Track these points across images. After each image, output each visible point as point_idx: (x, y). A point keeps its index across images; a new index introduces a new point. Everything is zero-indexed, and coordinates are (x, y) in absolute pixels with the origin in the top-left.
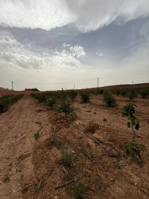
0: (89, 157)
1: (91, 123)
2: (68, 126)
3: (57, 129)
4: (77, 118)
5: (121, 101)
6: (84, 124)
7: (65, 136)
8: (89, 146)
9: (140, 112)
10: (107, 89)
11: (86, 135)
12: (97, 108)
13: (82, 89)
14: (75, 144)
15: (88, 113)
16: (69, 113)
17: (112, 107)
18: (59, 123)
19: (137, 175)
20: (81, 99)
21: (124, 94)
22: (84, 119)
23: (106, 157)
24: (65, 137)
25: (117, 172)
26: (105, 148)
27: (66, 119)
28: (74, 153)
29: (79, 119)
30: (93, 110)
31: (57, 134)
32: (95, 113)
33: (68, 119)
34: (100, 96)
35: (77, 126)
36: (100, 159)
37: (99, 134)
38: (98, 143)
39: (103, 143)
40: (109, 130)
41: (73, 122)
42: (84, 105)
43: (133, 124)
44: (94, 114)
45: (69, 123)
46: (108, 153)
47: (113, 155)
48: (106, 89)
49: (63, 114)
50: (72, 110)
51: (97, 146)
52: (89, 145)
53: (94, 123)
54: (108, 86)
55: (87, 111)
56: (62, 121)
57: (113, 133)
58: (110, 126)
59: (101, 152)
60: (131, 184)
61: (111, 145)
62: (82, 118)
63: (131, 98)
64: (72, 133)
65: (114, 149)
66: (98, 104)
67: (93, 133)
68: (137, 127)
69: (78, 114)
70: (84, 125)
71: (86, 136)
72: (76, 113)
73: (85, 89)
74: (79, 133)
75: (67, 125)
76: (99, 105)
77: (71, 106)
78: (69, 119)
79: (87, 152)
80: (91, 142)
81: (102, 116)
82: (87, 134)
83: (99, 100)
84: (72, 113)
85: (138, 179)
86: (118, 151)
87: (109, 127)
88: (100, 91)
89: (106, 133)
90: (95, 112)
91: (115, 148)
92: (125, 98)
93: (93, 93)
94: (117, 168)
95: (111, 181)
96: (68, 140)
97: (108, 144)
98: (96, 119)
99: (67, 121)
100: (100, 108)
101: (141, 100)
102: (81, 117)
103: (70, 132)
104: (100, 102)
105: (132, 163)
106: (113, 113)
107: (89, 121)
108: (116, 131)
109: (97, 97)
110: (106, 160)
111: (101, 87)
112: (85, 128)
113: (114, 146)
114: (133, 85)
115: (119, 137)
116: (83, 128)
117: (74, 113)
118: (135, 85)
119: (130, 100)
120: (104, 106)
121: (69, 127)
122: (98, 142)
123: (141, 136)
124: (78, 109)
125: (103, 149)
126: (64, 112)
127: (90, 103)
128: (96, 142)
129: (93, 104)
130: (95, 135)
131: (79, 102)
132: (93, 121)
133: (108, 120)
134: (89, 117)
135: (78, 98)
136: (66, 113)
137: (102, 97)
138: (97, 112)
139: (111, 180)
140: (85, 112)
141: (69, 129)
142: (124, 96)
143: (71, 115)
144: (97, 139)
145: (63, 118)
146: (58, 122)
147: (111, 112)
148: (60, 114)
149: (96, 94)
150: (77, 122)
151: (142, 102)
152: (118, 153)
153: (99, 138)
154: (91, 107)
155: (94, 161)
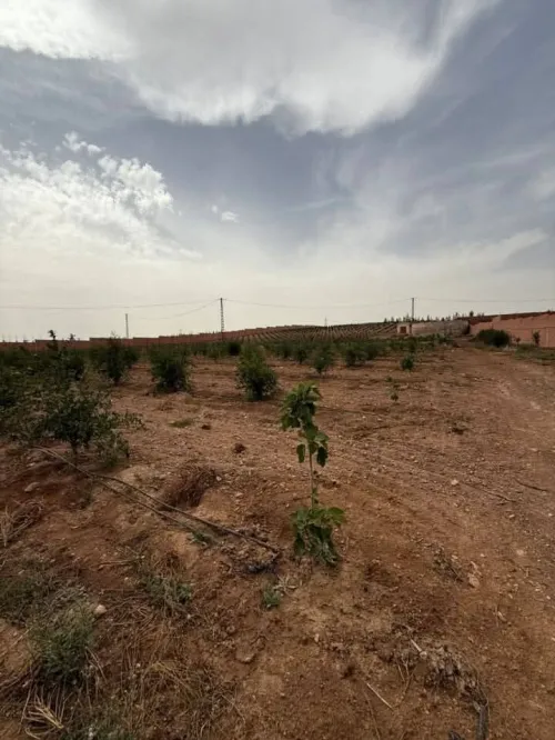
0: (169, 609)
1: (188, 468)
2: (82, 500)
3: (22, 526)
4: (128, 455)
5: (292, 377)
6: (158, 478)
7: (64, 550)
8: (173, 561)
9: (339, 410)
10: (255, 339)
11: (165, 519)
12: (214, 407)
13: (161, 338)
14: (112, 573)
15: (178, 430)
16: (88, 438)
17: (267, 399)
18: (31, 494)
19: (323, 607)
20: (150, 378)
21: (301, 357)
22: (161, 455)
23: (235, 584)
24: (61, 557)
25: (268, 623)
26: (232, 552)
27: (75, 471)
28: (102, 616)
29: (140, 460)
30: (201, 416)
31: (17, 553)
32: (205, 427)
33: (84, 468)
34: (227, 364)
35: (129, 492)
36: (214, 597)
37: (214, 506)
38: (208, 540)
39: (227, 533)
40: (250, 483)
41: (109, 475)
42: (162, 400)
43: (313, 447)
44: (205, 431)
45: (89, 487)
46: (242, 568)
47: (259, 567)
48: (251, 337)
49: (61, 450)
50: (106, 426)
51: (205, 554)
52: (175, 558)
53: (199, 464)
54: (258, 329)
55: (175, 425)
56: (51, 480)
57: (264, 489)
58: (253, 465)
59: (220, 569)
60: (306, 642)
61: (253, 535)
62: (154, 454)
63: (319, 369)
64: (102, 526)
65: (263, 546)
66: (221, 393)
67: (195, 504)
68: (322, 457)
69: (134, 440)
70: (158, 483)
71: (163, 523)
72: (124, 437)
73: (173, 337)
74: (132, 521)
75: (80, 496)
76: (225, 398)
77: (102, 411)
78: (93, 466)
79: (164, 590)
80: (182, 543)
81: (231, 435)
82: (168, 514)
83: (221, 378)
84: (105, 440)
85: (325, 617)
86: (276, 547)
87: (252, 472)
88: (229, 346)
89: (239, 494)
90: (205, 421)
91: (266, 540)
92: (304, 370)
93: (205, 353)
94: (269, 609)
95: (247, 663)
96: (80, 561)
97: (243, 532)
98: (208, 449)
99: (81, 477)
100: (226, 409)
101: (344, 373)
102: (146, 452)
103: (94, 524)
104: (228, 385)
105: (312, 573)
106: (269, 421)
107: (181, 460)
108: (273, 478)
109: (219, 368)
110: (235, 592)
111: (233, 332)
112: (162, 492)
113: (262, 535)
114: (326, 328)
115: (280, 498)
116: (152, 496)
117: (113, 436)
118: (332, 328)
119: (317, 374)
120: (238, 397)
121: (89, 501)
122: (209, 535)
123: (338, 482)
124: (131, 418)
125: (224, 558)
126: (65, 439)
127: (191, 390)
128: (203, 539)
129: (201, 393)
130: (201, 512)
131: (146, 391)
132: (196, 461)
133: (248, 446)
134: (182, 447)
135: (142, 374)
136: (74, 445)
137: (232, 365)
138: (215, 424)
139: (248, 659)
140: (166, 428)
141: (89, 514)
142: (301, 361)
143: (101, 447)
144: (209, 525)
145: (60, 467)
146: (29, 488)
147: (262, 417)
148: (45, 450)
149: (214, 357)
150: (128, 476)
151: (346, 379)
152: (275, 555)
153: (215, 518)
154: (192, 406)
155: (189, 616)
